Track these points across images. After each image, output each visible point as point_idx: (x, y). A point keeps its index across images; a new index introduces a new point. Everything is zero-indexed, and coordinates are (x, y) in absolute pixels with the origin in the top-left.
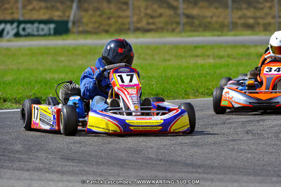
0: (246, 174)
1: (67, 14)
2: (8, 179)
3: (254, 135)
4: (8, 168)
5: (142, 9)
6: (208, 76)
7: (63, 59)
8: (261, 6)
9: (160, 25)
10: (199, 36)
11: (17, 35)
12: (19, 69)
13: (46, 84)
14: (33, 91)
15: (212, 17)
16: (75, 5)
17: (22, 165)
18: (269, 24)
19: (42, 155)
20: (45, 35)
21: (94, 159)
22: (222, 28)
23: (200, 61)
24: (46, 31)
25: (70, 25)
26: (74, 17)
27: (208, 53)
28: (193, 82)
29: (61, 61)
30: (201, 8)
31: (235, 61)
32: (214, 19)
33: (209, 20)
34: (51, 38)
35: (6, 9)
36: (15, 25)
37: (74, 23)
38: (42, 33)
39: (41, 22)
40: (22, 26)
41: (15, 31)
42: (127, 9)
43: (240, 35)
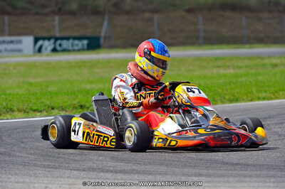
1: (98, 31)
6: (232, 84)
7: (98, 71)
9: (181, 40)
11: (54, 50)
14: (78, 100)
16: (106, 23)
20: (79, 50)
23: (222, 71)
24: (80, 46)
25: (102, 41)
26: (105, 33)
31: (253, 71)
32: (229, 33)
36: (52, 41)
37: (105, 38)
38: (76, 48)
40: (59, 42)
41: (52, 47)
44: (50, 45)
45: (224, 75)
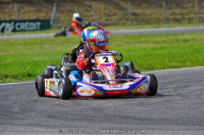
0: (177, 125)
1: (49, 15)
2: (9, 131)
3: (182, 97)
4: (9, 124)
5: (102, 10)
6: (149, 56)
7: (46, 46)
8: (185, 6)
9: (115, 21)
10: (142, 28)
11: (14, 31)
12: (16, 54)
13: (35, 65)
14: (26, 70)
15: (151, 14)
16: (54, 9)
17: (19, 122)
18: (192, 18)
19: (33, 114)
20: (33, 30)
21: (70, 117)
22: (159, 22)
23: (144, 46)
24: (35, 27)
25: (51, 23)
26: (54, 17)
27: (149, 40)
28: (139, 61)
29: (46, 48)
30: (143, 8)
31: (168, 45)
32: (153, 16)
33: (149, 16)
34: (38, 32)
35: (6, 13)
36: (13, 23)
37: (54, 21)
38: (32, 29)
39: (31, 21)
40: (18, 24)
41: (13, 28)
42: (91, 11)
43: (171, 27)
44: (11, 27)
45: (145, 49)
